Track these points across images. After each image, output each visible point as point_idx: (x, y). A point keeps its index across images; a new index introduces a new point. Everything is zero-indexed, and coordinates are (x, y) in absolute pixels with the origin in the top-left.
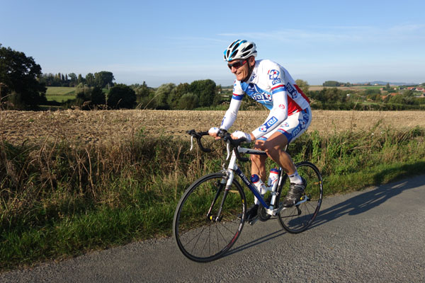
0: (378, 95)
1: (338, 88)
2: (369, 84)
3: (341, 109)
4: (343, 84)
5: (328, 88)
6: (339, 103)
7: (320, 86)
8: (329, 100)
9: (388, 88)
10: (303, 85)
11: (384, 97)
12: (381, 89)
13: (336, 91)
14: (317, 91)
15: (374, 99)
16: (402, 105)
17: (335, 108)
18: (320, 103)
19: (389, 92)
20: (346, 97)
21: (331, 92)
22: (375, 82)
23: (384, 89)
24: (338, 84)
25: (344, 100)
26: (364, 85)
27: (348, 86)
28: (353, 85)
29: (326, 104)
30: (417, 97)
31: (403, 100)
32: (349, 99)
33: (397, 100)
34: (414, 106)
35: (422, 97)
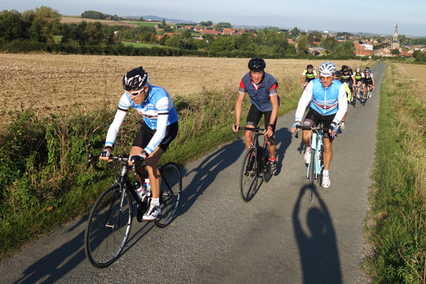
0: (153, 34)
1: (102, 22)
2: (142, 19)
3: (107, 53)
4: (109, 16)
5: (88, 21)
6: (103, 45)
7: (77, 17)
8: (91, 38)
9: (164, 26)
10: (52, 16)
11: (159, 37)
12: (156, 27)
13: (99, 26)
14: (73, 25)
15: (147, 40)
16: (179, 49)
17: (98, 52)
18: (75, 44)
19: (166, 31)
20: (113, 35)
21: (94, 28)
22: (149, 17)
23: (160, 26)
24: (102, 16)
25: (111, 40)
26: (135, 20)
27: (116, 20)
28: (121, 19)
29: (87, 46)
30: (196, 38)
31: (181, 42)
32: (117, 39)
33: (174, 42)
34: (191, 51)
35: (201, 38)
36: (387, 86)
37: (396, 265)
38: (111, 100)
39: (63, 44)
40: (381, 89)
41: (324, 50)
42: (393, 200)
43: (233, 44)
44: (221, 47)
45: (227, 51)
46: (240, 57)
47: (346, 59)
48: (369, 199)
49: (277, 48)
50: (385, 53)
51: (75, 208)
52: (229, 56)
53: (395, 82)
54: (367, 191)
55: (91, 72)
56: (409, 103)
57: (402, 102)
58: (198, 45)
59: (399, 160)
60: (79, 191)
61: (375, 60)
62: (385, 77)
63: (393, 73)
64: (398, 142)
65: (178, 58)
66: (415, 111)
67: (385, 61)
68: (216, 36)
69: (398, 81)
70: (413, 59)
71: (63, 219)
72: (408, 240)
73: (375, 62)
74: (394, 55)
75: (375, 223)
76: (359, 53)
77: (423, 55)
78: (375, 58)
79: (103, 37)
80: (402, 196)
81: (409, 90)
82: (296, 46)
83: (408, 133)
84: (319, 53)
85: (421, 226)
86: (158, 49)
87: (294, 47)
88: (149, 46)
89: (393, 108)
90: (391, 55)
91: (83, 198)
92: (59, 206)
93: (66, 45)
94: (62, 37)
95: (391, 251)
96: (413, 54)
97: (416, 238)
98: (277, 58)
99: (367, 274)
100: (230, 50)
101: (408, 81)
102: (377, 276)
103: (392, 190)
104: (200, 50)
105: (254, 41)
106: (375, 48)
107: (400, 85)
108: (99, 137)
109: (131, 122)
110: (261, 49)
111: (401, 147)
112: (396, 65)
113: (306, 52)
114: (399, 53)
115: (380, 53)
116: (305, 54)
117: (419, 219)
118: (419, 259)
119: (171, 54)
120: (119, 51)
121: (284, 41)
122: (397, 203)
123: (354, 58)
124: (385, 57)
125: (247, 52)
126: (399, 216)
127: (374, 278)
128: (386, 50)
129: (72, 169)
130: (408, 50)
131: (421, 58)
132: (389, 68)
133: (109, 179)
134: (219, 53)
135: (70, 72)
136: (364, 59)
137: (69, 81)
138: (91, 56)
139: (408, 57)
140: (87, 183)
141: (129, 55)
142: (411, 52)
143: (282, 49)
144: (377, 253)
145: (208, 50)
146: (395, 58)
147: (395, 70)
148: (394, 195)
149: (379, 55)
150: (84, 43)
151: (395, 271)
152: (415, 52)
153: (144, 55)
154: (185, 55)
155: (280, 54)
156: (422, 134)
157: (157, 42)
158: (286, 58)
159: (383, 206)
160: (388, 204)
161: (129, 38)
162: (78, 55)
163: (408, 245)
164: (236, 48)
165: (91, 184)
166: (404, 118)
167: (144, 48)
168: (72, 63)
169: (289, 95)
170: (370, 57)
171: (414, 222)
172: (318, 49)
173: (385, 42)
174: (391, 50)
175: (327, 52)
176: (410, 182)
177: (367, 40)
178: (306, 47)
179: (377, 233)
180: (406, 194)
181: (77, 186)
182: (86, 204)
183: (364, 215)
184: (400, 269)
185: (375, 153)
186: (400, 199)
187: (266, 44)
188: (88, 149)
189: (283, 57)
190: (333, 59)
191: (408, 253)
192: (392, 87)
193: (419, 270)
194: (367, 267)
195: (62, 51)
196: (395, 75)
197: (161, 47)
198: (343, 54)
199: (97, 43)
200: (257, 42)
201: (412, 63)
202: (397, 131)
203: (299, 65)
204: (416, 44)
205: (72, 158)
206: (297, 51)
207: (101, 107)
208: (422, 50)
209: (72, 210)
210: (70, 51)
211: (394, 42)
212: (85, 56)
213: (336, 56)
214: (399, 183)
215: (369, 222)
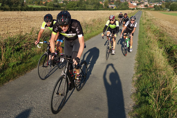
3: (21, 10)
6: (19, 7)
8: (14, 4)
11: (44, 3)
15: (39, 4)
16: (53, 8)
17: (17, 10)
18: (7, 7)
20: (24, 2)
25: (23, 5)
29: (12, 7)
30: (60, 3)
31: (53, 4)
32: (25, 4)
33: (50, 5)
34: (58, 8)
35: (62, 2)
36: (142, 21)
37: (145, 96)
38: (23, 30)
39: (2, 7)
40: (140, 22)
41: (115, 6)
42: (144, 69)
43: (76, 4)
44: (71, 6)
45: (74, 8)
46: (79, 10)
47: (125, 10)
48: (134, 69)
49: (95, 6)
50: (142, 6)
51: (9, 77)
52: (74, 10)
53: (146, 19)
54: (133, 65)
55: (15, 19)
56: (152, 28)
57: (149, 27)
58: (61, 5)
59: (147, 52)
60: (10, 70)
61: (138, 10)
62: (142, 17)
63: (145, 15)
64: (147, 44)
65: (52, 11)
66: (154, 31)
67: (142, 10)
68: (69, 2)
69: (147, 19)
70: (154, 9)
71: (4, 81)
72: (151, 85)
73: (137, 11)
74: (146, 8)
75: (137, 79)
76: (131, 7)
77: (158, 7)
78: (137, 9)
79: (19, 3)
80: (148, 67)
81: (152, 22)
82: (103, 5)
83: (151, 40)
84: (113, 8)
85: (156, 79)
86: (44, 8)
87: (102, 5)
88: (40, 7)
89: (145, 30)
90: (144, 8)
91: (12, 73)
92: (2, 76)
93: (3, 7)
94: (1, 4)
95: (143, 90)
96: (154, 7)
97: (154, 84)
98: (95, 10)
99: (133, 100)
100: (75, 7)
101: (152, 18)
102: (137, 101)
103: (144, 65)
104: (62, 8)
105: (85, 3)
106: (137, 4)
107: (148, 20)
108: (18, 46)
109: (32, 39)
110: (88, 6)
111: (148, 46)
112: (147, 11)
113: (108, 7)
114: (148, 6)
115: (139, 7)
116: (107, 8)
117: (155, 76)
118: (155, 93)
119: (49, 10)
120: (27, 9)
121: (98, 3)
122: (146, 70)
123: (128, 9)
124: (142, 9)
125: (82, 8)
126: (147, 75)
127: (136, 101)
128: (142, 5)
129: (7, 60)
130: (152, 5)
131: (157, 8)
132: (144, 13)
133: (23, 64)
134: (70, 9)
135: (6, 19)
136: (133, 9)
137: (5, 23)
138: (15, 12)
139: (152, 8)
140: (14, 66)
141: (31, 11)
142: (153, 6)
143: (97, 6)
144: (137, 91)
145: (65, 7)
146: (146, 9)
147: (146, 14)
148: (145, 67)
149: (139, 8)
150: (11, 6)
151: (145, 98)
152: (155, 6)
153: (37, 11)
154: (55, 10)
155: (96, 8)
156: (157, 41)
157: (43, 5)
158: (99, 10)
159: (140, 72)
160: (142, 70)
161: (30, 4)
162: (9, 12)
163: (150, 87)
164: (77, 6)
165: (15, 66)
166: (150, 34)
167: (37, 8)
168: (6, 15)
169: (100, 26)
170: (135, 9)
171: (153, 78)
172: (113, 6)
173: (142, 2)
174: (144, 5)
175: (117, 7)
176: (151, 61)
177: (134, 1)
178: (108, 5)
179: (137, 83)
180: (150, 66)
181: (10, 67)
182: (13, 75)
183: (132, 75)
184: (147, 98)
185: (137, 50)
186: (147, 68)
187: (90, 4)
188: (14, 52)
189: (98, 10)
190: (119, 10)
191: (150, 91)
192: (145, 21)
193: (155, 97)
194: (133, 97)
195: (1, 10)
196: (146, 16)
197: (45, 7)
198: (124, 7)
199: (17, 6)
200: (86, 3)
201: (153, 10)
202: (146, 40)
203: (105, 13)
204: (155, 2)
205: (6, 55)
206: (104, 7)
207: (19, 34)
208: (157, 5)
209: (8, 78)
210: (5, 10)
211: (145, 2)
212: (12, 12)
213: (121, 9)
214: (147, 61)
215: (134, 78)
